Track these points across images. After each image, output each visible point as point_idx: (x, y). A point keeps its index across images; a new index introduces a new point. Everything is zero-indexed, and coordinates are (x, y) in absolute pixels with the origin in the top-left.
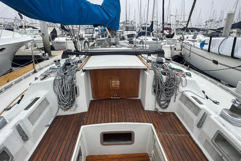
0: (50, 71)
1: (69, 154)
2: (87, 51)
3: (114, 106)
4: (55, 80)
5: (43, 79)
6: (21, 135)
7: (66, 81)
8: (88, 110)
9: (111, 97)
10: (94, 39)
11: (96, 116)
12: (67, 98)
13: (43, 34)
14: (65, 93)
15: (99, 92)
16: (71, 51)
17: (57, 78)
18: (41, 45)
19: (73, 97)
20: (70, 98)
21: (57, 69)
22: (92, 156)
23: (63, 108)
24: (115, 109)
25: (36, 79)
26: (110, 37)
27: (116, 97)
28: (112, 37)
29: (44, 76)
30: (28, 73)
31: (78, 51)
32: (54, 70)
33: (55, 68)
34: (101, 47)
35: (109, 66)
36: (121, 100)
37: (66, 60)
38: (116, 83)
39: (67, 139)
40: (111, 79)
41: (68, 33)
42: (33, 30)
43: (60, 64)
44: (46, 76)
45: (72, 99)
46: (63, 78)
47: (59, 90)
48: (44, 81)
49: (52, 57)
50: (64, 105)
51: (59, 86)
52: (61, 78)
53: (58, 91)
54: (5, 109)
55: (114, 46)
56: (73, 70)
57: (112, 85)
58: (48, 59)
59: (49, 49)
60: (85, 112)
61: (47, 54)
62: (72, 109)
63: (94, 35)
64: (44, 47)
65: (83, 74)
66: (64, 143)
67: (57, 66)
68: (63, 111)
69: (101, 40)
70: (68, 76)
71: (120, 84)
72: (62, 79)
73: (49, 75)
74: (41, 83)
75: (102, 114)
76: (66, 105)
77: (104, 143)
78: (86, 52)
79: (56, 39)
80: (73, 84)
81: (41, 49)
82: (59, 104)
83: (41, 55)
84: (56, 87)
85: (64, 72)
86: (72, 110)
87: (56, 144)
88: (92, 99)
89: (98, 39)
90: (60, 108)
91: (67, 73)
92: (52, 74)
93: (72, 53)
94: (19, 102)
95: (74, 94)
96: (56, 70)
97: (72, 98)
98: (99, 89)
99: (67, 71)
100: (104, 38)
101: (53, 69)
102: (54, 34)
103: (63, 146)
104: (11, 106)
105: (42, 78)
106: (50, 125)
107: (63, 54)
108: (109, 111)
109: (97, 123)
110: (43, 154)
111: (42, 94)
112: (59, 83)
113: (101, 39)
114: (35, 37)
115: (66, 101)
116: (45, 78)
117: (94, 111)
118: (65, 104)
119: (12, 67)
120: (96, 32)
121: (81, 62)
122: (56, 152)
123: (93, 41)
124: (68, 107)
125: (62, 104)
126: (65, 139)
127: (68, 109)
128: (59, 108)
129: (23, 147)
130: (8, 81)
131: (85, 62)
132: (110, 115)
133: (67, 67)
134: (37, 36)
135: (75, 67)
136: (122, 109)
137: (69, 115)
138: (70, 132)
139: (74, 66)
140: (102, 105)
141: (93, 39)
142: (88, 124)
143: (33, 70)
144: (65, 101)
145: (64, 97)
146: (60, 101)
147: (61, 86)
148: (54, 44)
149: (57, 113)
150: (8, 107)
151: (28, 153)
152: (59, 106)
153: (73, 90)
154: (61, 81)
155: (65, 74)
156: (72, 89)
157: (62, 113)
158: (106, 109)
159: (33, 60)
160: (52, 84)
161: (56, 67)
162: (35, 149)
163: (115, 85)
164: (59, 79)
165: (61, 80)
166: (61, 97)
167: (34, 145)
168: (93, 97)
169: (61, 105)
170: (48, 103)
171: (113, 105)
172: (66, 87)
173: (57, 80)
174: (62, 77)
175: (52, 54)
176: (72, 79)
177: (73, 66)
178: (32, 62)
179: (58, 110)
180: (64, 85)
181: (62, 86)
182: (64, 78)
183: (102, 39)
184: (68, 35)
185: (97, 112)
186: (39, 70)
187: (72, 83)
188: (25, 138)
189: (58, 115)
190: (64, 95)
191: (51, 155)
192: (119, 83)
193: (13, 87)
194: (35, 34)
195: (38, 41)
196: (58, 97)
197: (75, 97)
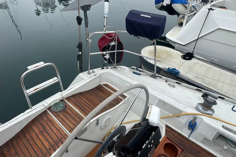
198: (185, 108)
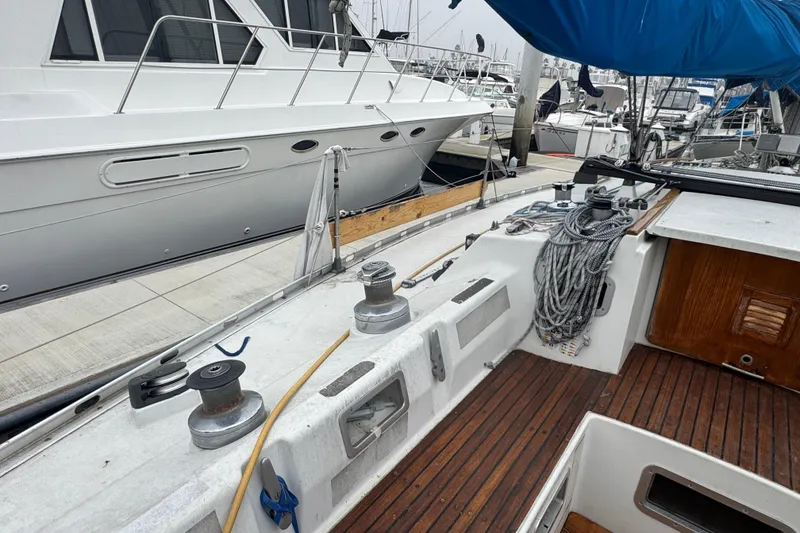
0: (535, 213)
1: (536, 474)
2: (669, 172)
3: (730, 397)
4: (548, 242)
5: (514, 231)
6: (433, 361)
7: (579, 256)
8: (620, 372)
9: (724, 361)
10: (686, 130)
11: (648, 402)
12: (567, 308)
13: (522, 100)
14: (566, 292)
15: (680, 326)
16: (613, 163)
17: (557, 240)
18: (506, 132)
19: (587, 313)
20: (574, 313)
21: (555, 210)
22: (590, 522)
23: (543, 335)
24: (731, 412)
25: (495, 226)
26: (779, 131)
27: (744, 367)
28: (788, 132)
29: (518, 225)
30: (461, 206)
31: (639, 169)
32: (545, 212)
33: (550, 208)
34: (721, 166)
35: (762, 246)
36: (765, 389)
37: (589, 191)
38: (768, 318)
39: (537, 427)
40: (751, 295)
41: (592, 100)
42: (494, 86)
43: (569, 199)
44: (524, 225)
45: (580, 318)
46: (574, 244)
47: (552, 276)
48: (516, 237)
49: (525, 172)
50: (550, 324)
51: (555, 264)
52: (568, 242)
53: (548, 277)
54: (403, 283)
55: (787, 170)
56: (616, 226)
57: (747, 319)
58: (514, 176)
59: (526, 145)
60: (609, 375)
61: (514, 160)
62: (568, 347)
63: (690, 118)
64: (513, 139)
65: (644, 249)
66: (528, 434)
67: (560, 202)
68: (541, 342)
69: (717, 137)
70: (590, 241)
71: (784, 327)
72: (571, 246)
73: (532, 224)
74: (507, 240)
75: (672, 408)
76: (556, 329)
77: (648, 506)
78: (665, 173)
79: (553, 119)
80: (602, 272)
81: (501, 142)
82: (537, 318)
83: (498, 161)
84: (543, 263)
85: (581, 228)
86: (568, 349)
87: (503, 426)
88: (641, 339)
89: (705, 133)
90: (534, 331)
91: (589, 230)
92: (539, 224)
93: (614, 169)
94: (436, 276)
95: (593, 305)
96: (553, 214)
97: (582, 315)
98: (683, 315)
99: (592, 224)
100: (732, 133)
101: (545, 208)
102: (550, 103)
103: (522, 442)
104: (417, 278)
105: (513, 229)
106: (494, 366)
107: (582, 168)
108: (703, 406)
109: (645, 428)
110: (464, 435)
111: (500, 273)
112: (559, 256)
113: (720, 132)
114: (492, 106)
115: (559, 318)
116: (519, 229)
117: (641, 382)
118: (552, 322)
119: (422, 179)
120: (698, 106)
121: (644, 207)
122: (498, 447)
123: (677, 139)
124: (559, 336)
125: (543, 320)
126: (530, 425)
127: (557, 342)
128: (529, 330)
129: (430, 392)
130: (419, 216)
131: (656, 210)
132: (701, 420)
133: (597, 212)
134: (499, 102)
135: (624, 219)
136: (761, 424)
137: (554, 361)
138: (547, 412)
139: (619, 215)
140: (678, 377)
141: (680, 130)
142: (611, 417)
143: (477, 200)
144: (554, 316)
145: (558, 304)
146: (541, 308)
147: (560, 265)
148: (541, 132)
149: (521, 340)
150: (410, 279)
151: (433, 413)
152: (532, 324)
153: (593, 290)
154: (565, 251)
155: (583, 232)
156: (591, 287)
157: (535, 346)
158: (690, 395)
159: (485, 172)
160: (537, 253)
161: (554, 205)
162: (449, 411)
163: (757, 321)
164: (561, 243)
165: (566, 248)
166: (549, 299)
167: (450, 400)
168: (649, 338)
169: (540, 321)
170: (507, 305)
171: (725, 393)
172: (576, 273)
173: (555, 245)
174: (572, 240)
175: (528, 164)
176: (603, 256)
177: (615, 213)
178: (482, 177)
179: (526, 335)
180: (569, 267)
181: (562, 266)
182: (577, 245)
183: (724, 134)
184: (594, 107)
185: (652, 392)
186: (491, 203)
187: (598, 268)
188: (438, 371)
189: (521, 347)
190: (562, 297)
191: (484, 450)
192: (782, 322)
193: (424, 234)
194: (495, 98)
195: (503, 119)
196: (541, 299)
197: (590, 314)
198: (202, 489)
